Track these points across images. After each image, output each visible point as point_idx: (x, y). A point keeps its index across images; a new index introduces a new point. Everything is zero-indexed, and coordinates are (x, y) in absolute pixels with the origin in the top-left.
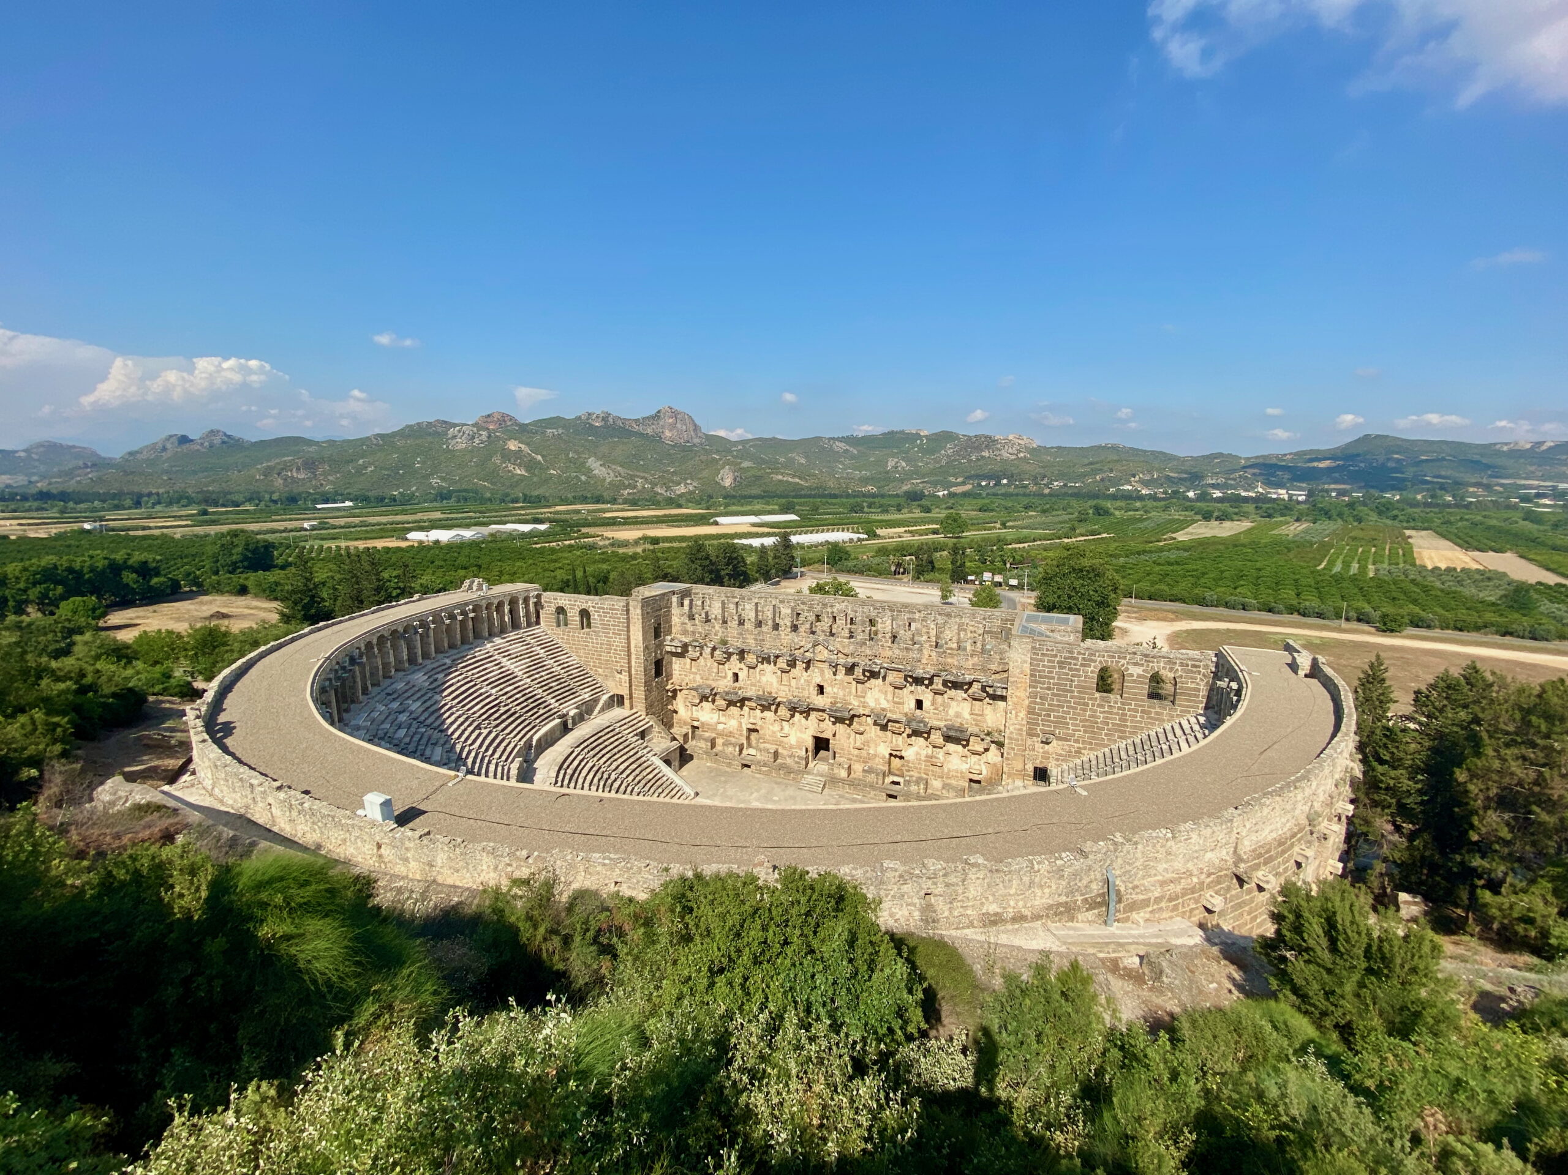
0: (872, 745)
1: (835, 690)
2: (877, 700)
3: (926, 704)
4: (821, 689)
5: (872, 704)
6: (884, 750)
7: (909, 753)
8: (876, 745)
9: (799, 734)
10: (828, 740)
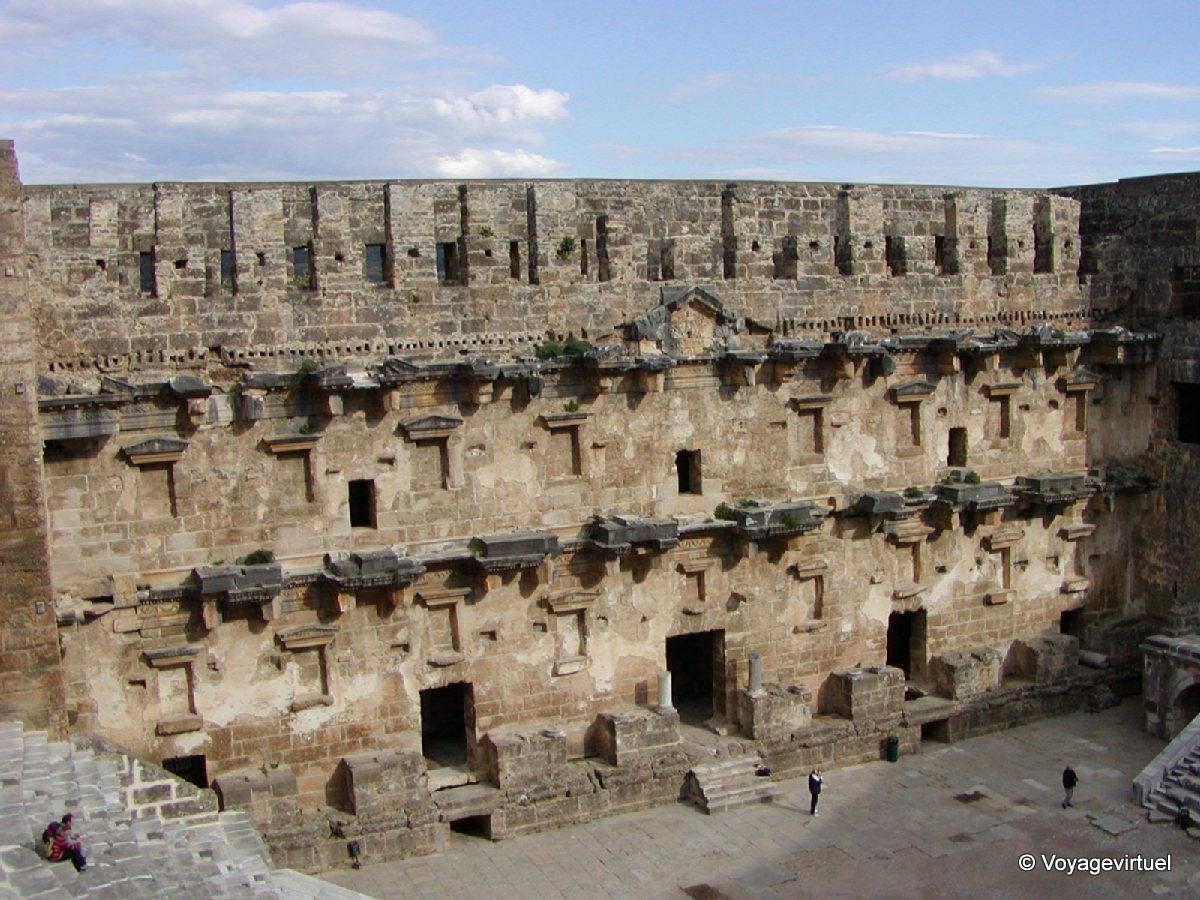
0: (846, 607)
1: (739, 457)
2: (857, 459)
3: (975, 438)
4: (688, 469)
5: (843, 477)
6: (878, 611)
7: (936, 598)
8: (859, 600)
9: (623, 649)
10: (717, 635)
